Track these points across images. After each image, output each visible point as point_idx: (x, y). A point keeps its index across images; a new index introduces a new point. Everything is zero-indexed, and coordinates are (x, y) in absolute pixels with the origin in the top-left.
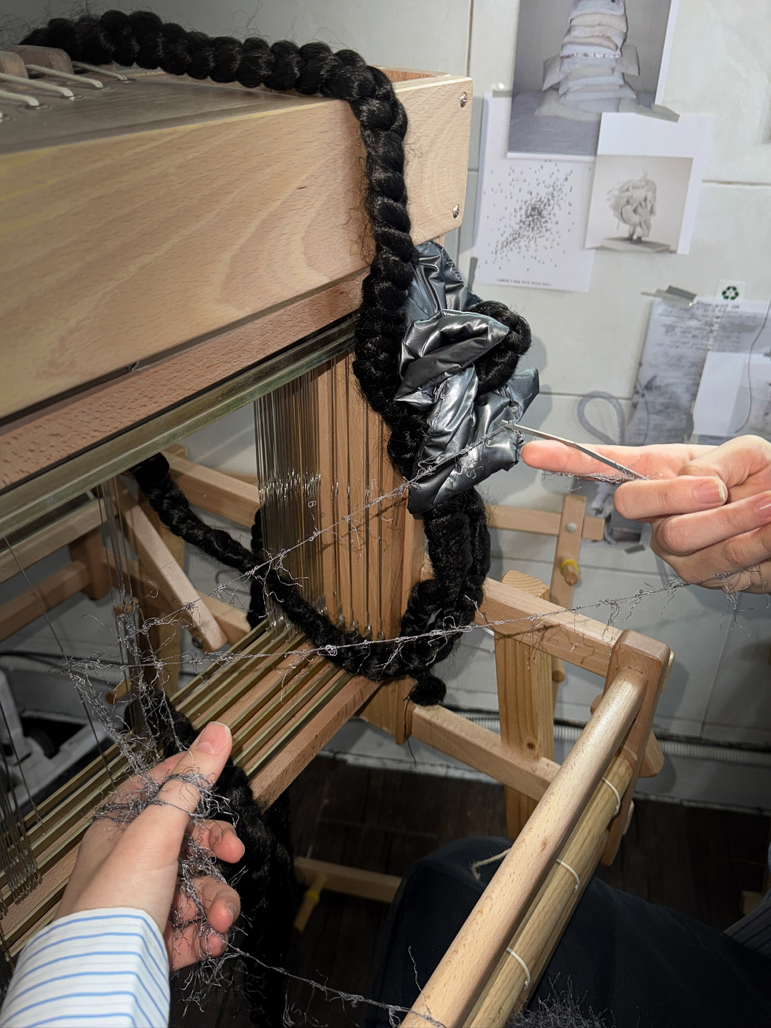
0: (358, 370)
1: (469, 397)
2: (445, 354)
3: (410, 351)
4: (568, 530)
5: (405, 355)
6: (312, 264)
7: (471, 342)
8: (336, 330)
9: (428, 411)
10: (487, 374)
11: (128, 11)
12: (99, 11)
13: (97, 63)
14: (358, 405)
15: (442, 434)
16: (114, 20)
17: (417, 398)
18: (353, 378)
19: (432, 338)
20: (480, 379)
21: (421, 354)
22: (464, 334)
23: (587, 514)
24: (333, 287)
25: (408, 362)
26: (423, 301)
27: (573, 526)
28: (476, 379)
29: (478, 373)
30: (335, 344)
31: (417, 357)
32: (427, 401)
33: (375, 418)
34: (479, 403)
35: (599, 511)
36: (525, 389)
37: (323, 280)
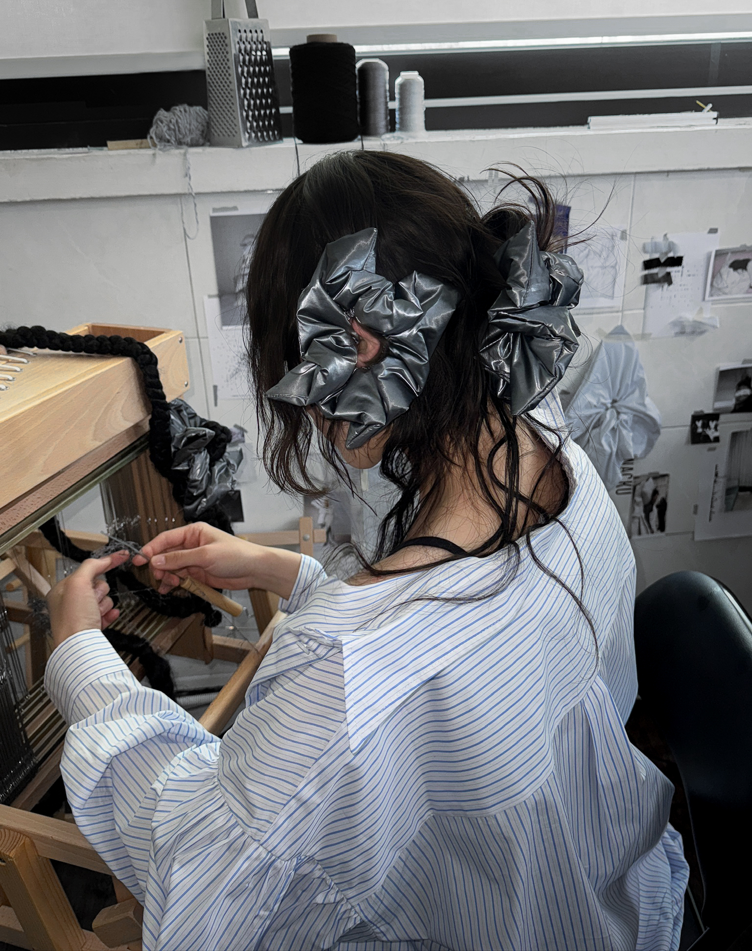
0: (152, 458)
1: (206, 464)
2: (191, 446)
3: (175, 447)
4: (305, 539)
5: (173, 450)
6: (125, 419)
7: (201, 440)
8: (138, 442)
9: (188, 472)
10: (214, 453)
11: (29, 326)
12: (16, 325)
13: (17, 348)
14: (154, 475)
15: (196, 481)
16: (23, 330)
17: (183, 467)
18: (150, 463)
19: (183, 441)
20: (210, 456)
21: (180, 448)
22: (197, 437)
23: (315, 528)
24: (137, 427)
25: (175, 452)
26: (179, 425)
27: (308, 537)
28: (208, 456)
29: (209, 452)
30: (139, 449)
31: (178, 449)
32: (187, 468)
33: (164, 480)
34: (212, 464)
35: (323, 526)
36: (236, 457)
37: (132, 424)
